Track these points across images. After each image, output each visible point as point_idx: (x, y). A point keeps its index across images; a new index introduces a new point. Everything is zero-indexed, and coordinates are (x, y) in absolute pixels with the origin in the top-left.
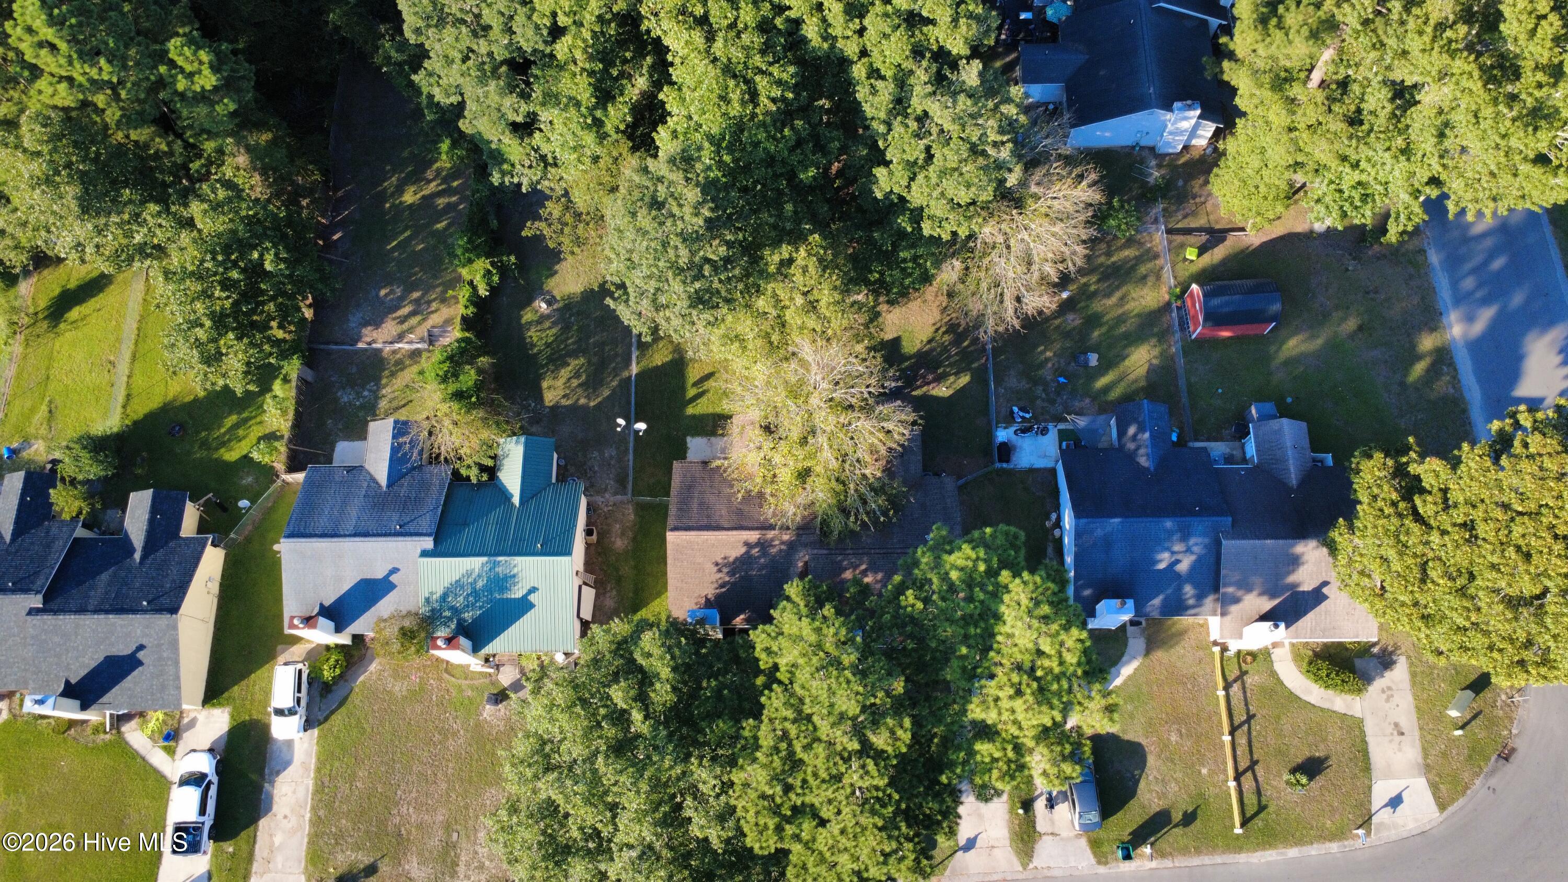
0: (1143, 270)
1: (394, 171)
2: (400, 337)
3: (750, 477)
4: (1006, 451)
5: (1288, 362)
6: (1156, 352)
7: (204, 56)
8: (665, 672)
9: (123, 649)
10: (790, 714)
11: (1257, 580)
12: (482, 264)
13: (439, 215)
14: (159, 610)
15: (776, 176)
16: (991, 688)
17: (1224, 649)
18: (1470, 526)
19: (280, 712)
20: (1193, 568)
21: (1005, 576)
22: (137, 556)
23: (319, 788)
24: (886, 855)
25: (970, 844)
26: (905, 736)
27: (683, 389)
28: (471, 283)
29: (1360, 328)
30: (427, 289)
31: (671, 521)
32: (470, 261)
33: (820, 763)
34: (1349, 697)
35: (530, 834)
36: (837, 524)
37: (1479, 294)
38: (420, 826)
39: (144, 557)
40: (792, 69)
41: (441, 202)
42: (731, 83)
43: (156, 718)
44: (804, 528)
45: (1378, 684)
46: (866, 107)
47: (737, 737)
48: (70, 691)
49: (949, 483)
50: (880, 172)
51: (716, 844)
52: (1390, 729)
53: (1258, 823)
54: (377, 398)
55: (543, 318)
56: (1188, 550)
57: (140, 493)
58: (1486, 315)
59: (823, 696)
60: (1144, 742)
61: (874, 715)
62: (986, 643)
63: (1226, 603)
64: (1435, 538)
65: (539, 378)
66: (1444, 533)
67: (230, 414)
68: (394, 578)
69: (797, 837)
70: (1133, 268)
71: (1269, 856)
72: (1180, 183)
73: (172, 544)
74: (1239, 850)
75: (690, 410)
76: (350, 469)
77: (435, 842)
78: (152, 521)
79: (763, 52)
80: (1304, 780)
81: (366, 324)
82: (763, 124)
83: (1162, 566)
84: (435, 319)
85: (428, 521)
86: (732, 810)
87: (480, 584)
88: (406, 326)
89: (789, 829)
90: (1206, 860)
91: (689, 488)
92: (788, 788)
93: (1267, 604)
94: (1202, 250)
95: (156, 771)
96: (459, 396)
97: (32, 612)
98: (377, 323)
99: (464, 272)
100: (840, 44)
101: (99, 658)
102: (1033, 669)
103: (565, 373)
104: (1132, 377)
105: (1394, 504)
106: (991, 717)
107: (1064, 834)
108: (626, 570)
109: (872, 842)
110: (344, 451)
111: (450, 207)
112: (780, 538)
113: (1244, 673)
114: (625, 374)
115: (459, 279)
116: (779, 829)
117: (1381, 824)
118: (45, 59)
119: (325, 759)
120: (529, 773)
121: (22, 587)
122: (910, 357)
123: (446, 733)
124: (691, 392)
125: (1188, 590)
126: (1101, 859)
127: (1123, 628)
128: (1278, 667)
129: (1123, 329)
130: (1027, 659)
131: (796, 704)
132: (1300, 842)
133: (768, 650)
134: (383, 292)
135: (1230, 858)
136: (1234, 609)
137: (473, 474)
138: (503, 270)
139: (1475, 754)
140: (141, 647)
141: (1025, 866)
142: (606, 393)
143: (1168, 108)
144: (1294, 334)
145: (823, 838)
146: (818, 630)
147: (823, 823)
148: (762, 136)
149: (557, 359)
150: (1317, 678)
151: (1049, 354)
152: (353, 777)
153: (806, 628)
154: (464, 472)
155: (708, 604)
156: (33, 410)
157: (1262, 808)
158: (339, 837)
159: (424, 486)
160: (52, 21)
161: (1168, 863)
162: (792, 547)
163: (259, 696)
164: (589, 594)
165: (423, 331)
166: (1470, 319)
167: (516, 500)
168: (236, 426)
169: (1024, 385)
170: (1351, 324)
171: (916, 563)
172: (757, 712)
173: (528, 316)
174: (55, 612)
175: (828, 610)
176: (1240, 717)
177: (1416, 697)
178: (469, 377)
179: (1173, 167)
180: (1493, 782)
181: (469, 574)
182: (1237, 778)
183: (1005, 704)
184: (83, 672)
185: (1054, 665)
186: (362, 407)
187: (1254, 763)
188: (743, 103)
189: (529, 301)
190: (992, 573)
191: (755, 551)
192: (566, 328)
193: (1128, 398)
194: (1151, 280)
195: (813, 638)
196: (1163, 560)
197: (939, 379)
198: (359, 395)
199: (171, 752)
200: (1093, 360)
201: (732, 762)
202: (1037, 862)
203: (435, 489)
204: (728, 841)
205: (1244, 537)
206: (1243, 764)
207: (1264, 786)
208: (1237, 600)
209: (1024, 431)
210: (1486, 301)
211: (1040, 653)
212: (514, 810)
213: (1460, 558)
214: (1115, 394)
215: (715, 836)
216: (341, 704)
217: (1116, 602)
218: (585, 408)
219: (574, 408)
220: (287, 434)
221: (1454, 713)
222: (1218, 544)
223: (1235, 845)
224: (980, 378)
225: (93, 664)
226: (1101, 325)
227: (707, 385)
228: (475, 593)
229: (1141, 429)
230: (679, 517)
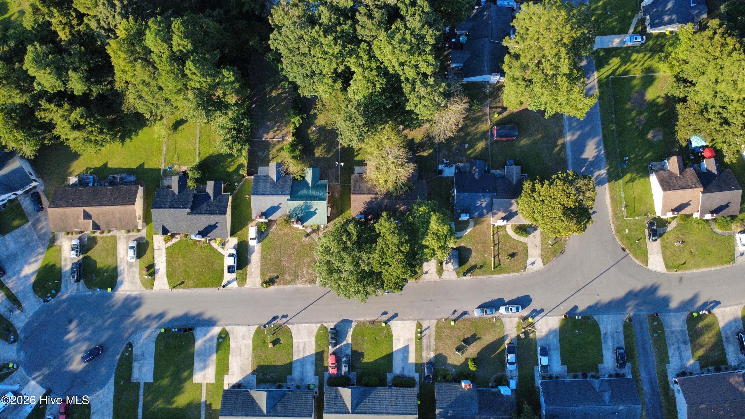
0: (483, 119)
1: (268, 86)
2: (274, 137)
3: (372, 180)
4: (441, 172)
5: (521, 147)
6: (484, 144)
7: (231, 73)
8: (355, 233)
9: (213, 223)
10: (383, 243)
11: (501, 209)
12: (298, 118)
13: (283, 100)
14: (221, 214)
15: (380, 107)
16: (427, 238)
17: (494, 225)
18: (543, 201)
19: (252, 239)
20: (487, 205)
21: (432, 213)
22: (212, 199)
23: (262, 258)
24: (404, 273)
25: (427, 272)
26: (408, 248)
27: (354, 153)
28: (294, 123)
29: (541, 138)
30: (281, 123)
31: (352, 192)
32: (294, 117)
33: (390, 253)
34: (524, 238)
35: (324, 268)
36: (394, 194)
37: (577, 127)
38: (288, 267)
39: (214, 199)
40: (385, 80)
41: (283, 96)
42: (369, 84)
43: (219, 240)
44: (387, 194)
45: (533, 234)
46: (404, 90)
47: (371, 248)
48: (200, 233)
49: (425, 181)
50: (407, 104)
51: (366, 270)
52: (534, 246)
53: (498, 268)
54: (269, 154)
55: (314, 132)
56: (485, 201)
57: (210, 182)
58: (578, 133)
59: (391, 239)
60: (471, 248)
61: (402, 243)
62: (427, 227)
63: (494, 214)
64: (536, 203)
65: (314, 149)
66: (538, 202)
67: (229, 158)
68: (280, 206)
69: (384, 269)
70: (480, 119)
71: (500, 276)
72: (495, 93)
73: (220, 196)
74: (493, 274)
75: (355, 159)
76: (265, 176)
77: (293, 271)
78: (214, 190)
79: (377, 76)
80: (510, 258)
81: (265, 133)
82: (377, 95)
83: (478, 205)
84: (284, 132)
85: (288, 191)
86: (370, 263)
87: (303, 208)
88: (275, 134)
89: (383, 267)
90: (484, 277)
91: (356, 182)
92: (382, 259)
93: (504, 215)
94: (499, 114)
95: (220, 253)
96: (294, 157)
97: (188, 214)
98: (267, 133)
99: (292, 120)
100: (398, 72)
101: (206, 225)
102: (437, 234)
103: (321, 148)
104: (477, 151)
105: (529, 194)
106: (428, 244)
107: (450, 270)
108: (339, 203)
109: (401, 270)
110: (262, 170)
111: (286, 97)
112: (380, 196)
113: (498, 231)
114: (337, 148)
115: (290, 121)
116: (381, 267)
117: (529, 269)
118: (194, 77)
119: (263, 251)
120: (324, 255)
121: (185, 207)
122: (416, 144)
123: (294, 244)
124: (356, 154)
125: (485, 211)
126: (459, 276)
127: (468, 219)
128: (507, 230)
129: (476, 137)
130: (435, 232)
131: (385, 241)
132: (508, 273)
133: (378, 229)
134: (268, 123)
135: (490, 276)
136: (496, 216)
137: (299, 178)
138: (302, 118)
139: (554, 253)
140: (217, 223)
141: (440, 278)
142: (332, 153)
143: (491, 74)
144: (524, 138)
145: (390, 268)
146: (389, 225)
147: (390, 266)
148: (377, 98)
149: (319, 144)
150: (516, 233)
151: (455, 144)
152: (271, 255)
153: (387, 224)
154: (296, 177)
155: (361, 213)
156: (173, 156)
157: (499, 264)
158: (268, 269)
159: (286, 181)
160: (196, 68)
161: (475, 277)
162: (383, 199)
163: (244, 235)
164: (329, 209)
165: (280, 135)
166: (573, 135)
167: (310, 185)
168: (231, 162)
169: (447, 153)
170: (539, 136)
171: (413, 208)
172: (376, 242)
173: (309, 131)
174: (195, 214)
175: (392, 219)
176: (496, 242)
177: (541, 238)
178: (297, 153)
179: (494, 88)
180: (558, 259)
181: (300, 205)
182: (494, 257)
183: (430, 241)
184: (202, 229)
185: (442, 233)
186: (265, 157)
187: (499, 254)
188: (372, 89)
189: (309, 127)
190: (429, 212)
191: (374, 200)
192: (320, 135)
193: (475, 158)
194: (485, 122)
195: (389, 227)
196: (479, 203)
197: (424, 151)
198: (263, 153)
199: (223, 248)
200: (467, 146)
201: (370, 253)
202: (442, 277)
203: (289, 182)
204: (369, 270)
205: (499, 198)
206: (496, 254)
207: (500, 259)
208: (496, 214)
209: (446, 166)
210: (578, 130)
211: (438, 230)
212: (320, 262)
213: (540, 208)
214: (472, 156)
215: (367, 269)
216: (266, 237)
217: (465, 214)
218: (326, 157)
219: (324, 158)
220: (246, 165)
221: (550, 242)
222: (492, 200)
223: (492, 273)
224: (435, 151)
225: (205, 227)
226: (470, 135)
227: (360, 152)
228: (302, 210)
229: (476, 168)
230: (354, 191)
